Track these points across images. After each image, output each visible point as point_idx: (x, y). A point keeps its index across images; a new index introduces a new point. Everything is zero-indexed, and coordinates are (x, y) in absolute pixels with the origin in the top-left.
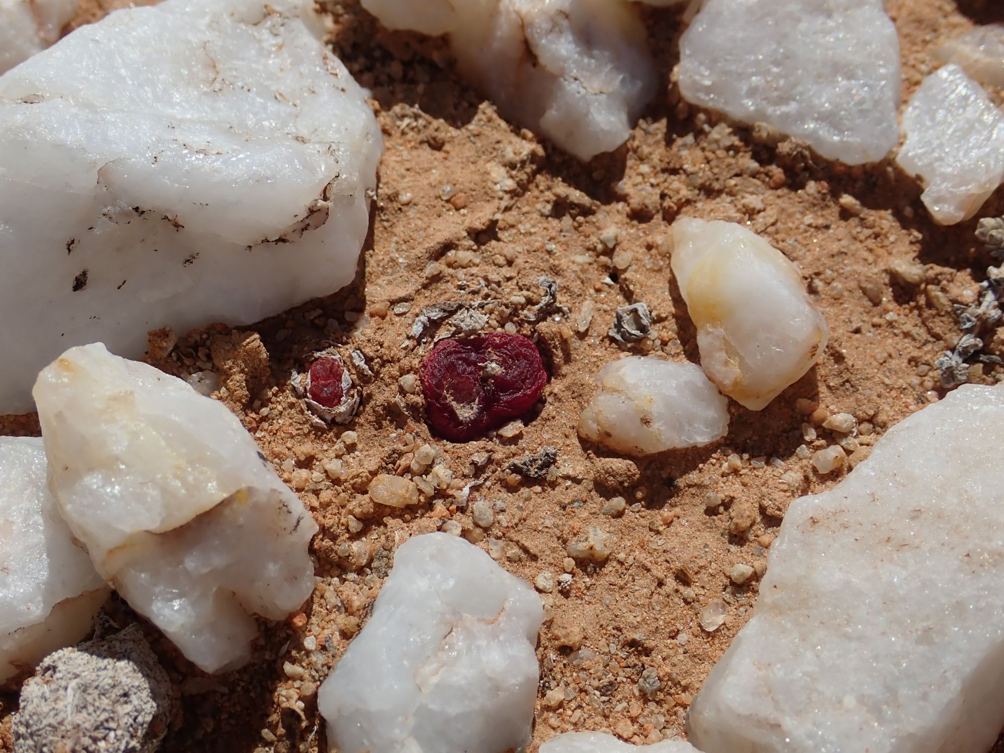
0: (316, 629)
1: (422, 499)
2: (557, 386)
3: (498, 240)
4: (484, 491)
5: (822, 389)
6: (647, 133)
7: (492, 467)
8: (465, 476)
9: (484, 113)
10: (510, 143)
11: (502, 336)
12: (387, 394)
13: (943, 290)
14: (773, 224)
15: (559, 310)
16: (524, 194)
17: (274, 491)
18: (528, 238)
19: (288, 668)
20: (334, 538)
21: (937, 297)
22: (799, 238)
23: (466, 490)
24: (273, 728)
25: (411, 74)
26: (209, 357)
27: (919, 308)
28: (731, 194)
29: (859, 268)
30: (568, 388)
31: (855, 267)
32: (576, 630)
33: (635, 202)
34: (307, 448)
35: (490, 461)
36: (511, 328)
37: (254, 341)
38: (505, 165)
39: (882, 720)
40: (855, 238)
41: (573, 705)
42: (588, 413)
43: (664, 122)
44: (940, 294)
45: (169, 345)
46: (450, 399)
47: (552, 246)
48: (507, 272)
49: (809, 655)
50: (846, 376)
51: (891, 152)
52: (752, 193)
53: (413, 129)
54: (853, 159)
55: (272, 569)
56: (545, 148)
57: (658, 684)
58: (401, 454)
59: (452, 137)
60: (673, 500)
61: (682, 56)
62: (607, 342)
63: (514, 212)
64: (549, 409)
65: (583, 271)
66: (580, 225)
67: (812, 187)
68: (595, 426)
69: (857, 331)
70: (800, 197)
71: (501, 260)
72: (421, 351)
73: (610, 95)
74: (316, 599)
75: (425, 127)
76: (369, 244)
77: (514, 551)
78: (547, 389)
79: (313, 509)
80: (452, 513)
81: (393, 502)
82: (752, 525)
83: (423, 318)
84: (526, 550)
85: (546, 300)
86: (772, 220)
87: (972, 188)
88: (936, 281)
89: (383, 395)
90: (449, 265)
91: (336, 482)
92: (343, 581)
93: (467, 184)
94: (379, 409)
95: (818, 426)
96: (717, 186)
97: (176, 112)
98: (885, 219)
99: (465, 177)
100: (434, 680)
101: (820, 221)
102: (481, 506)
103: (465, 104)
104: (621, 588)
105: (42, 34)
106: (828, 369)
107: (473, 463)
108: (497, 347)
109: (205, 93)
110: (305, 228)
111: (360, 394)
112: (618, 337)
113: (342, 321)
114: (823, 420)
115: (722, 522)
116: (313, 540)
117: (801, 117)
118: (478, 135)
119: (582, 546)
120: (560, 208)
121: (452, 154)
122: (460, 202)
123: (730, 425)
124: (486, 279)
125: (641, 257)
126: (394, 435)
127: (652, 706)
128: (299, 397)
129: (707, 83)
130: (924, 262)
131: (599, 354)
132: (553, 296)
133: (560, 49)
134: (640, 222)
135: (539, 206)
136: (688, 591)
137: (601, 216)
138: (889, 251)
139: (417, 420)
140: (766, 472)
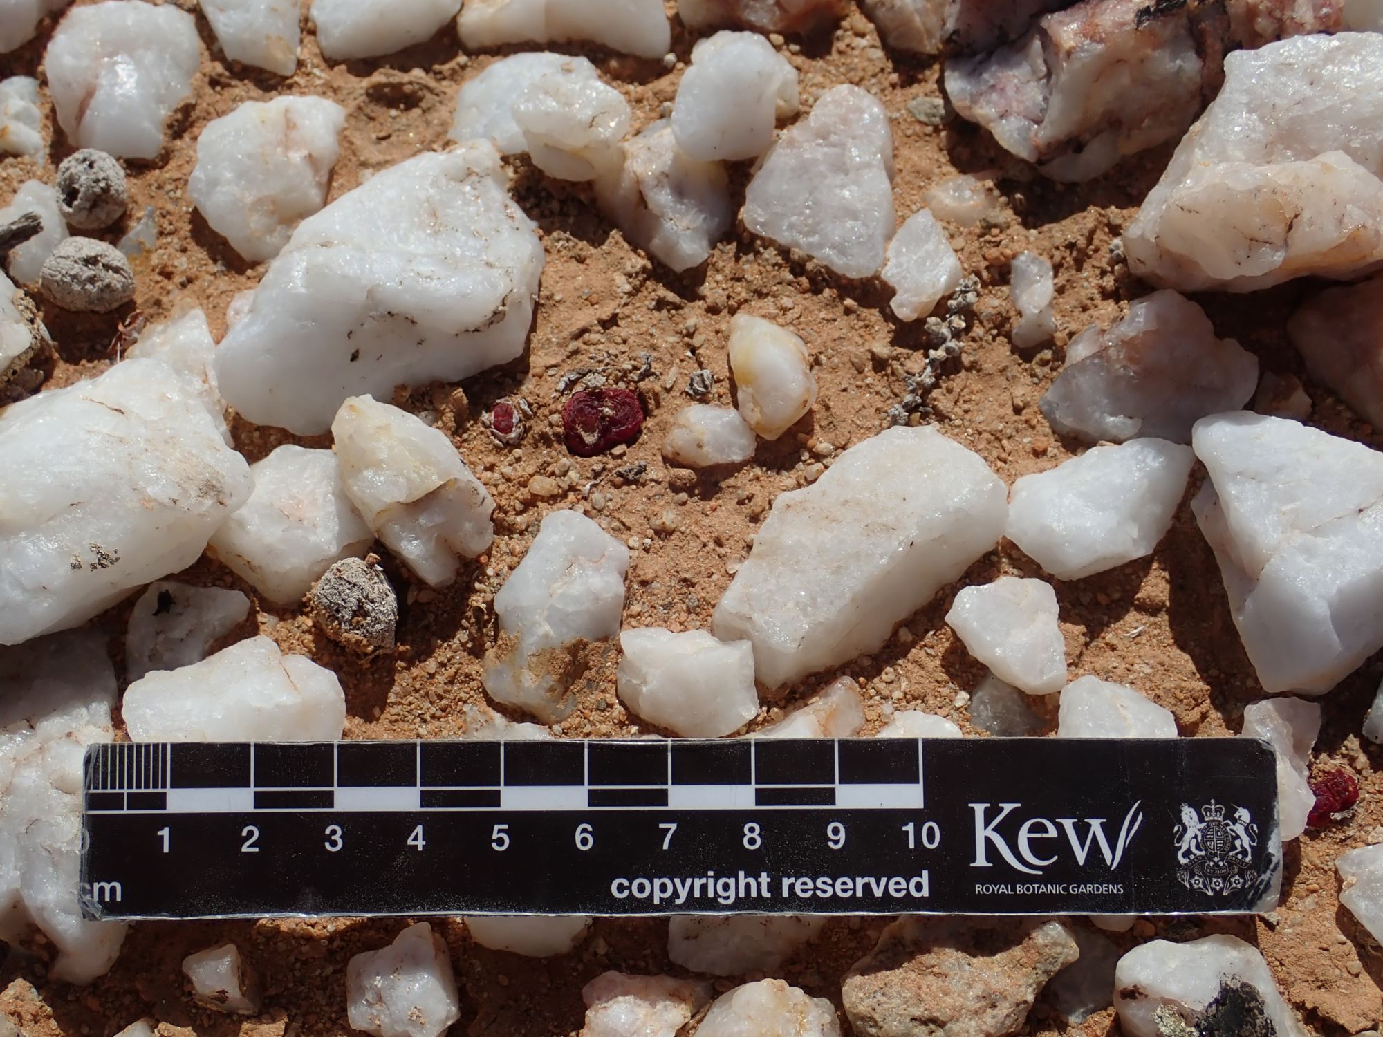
0: (494, 564)
1: (560, 491)
2: (650, 423)
3: (618, 326)
4: (600, 487)
5: (817, 427)
6: (722, 252)
7: (605, 473)
8: (588, 478)
9: (613, 238)
10: (630, 259)
11: (615, 391)
12: (541, 427)
13: (902, 364)
14: (798, 318)
15: (653, 374)
16: (636, 295)
17: (469, 481)
18: (639, 325)
19: (477, 585)
20: (506, 512)
21: (897, 369)
22: (815, 327)
23: (588, 487)
24: (468, 619)
25: (565, 209)
26: (431, 402)
27: (886, 375)
28: (774, 296)
29: (851, 348)
30: (657, 424)
31: (849, 348)
32: (651, 571)
33: (710, 301)
34: (491, 459)
35: (604, 469)
36: (622, 385)
37: (459, 392)
38: (625, 275)
39: (806, 614)
40: (852, 328)
41: (646, 614)
42: (667, 440)
43: (735, 244)
44: (899, 367)
45: (407, 394)
46: (580, 430)
47: (653, 331)
48: (623, 348)
49: (773, 581)
50: (830, 420)
51: (877, 271)
52: (788, 296)
53: (565, 248)
54: (853, 275)
55: (468, 526)
56: (652, 263)
57: (696, 603)
58: (549, 464)
59: (592, 254)
60: (719, 495)
61: (747, 201)
62: (684, 395)
63: (630, 307)
64: (644, 437)
65: (673, 347)
66: (673, 316)
67: (827, 292)
69: (845, 390)
70: (819, 299)
71: (619, 340)
72: (563, 399)
73: (695, 230)
74: (494, 548)
75: (574, 247)
76: (533, 328)
77: (616, 524)
78: (644, 425)
79: (493, 495)
80: (579, 500)
81: (543, 493)
82: (763, 511)
83: (565, 379)
84: (623, 524)
85: (644, 367)
86: (797, 316)
87: (924, 299)
88: (896, 358)
89: (539, 427)
90: (585, 343)
91: (509, 480)
92: (511, 538)
93: (599, 288)
94: (537, 436)
95: (810, 451)
96: (765, 291)
97: (412, 248)
98: (873, 315)
99: (598, 283)
100: (560, 591)
101: (830, 316)
102: (597, 496)
103: (601, 232)
104: (681, 548)
105: (317, 179)
106: (820, 415)
107: (593, 470)
108: (611, 398)
109: (429, 235)
110: (491, 323)
111: (524, 426)
112: (691, 392)
113: (514, 379)
114: (814, 446)
115: (746, 509)
116: (493, 513)
117: (821, 246)
118: (608, 253)
119: (658, 522)
120: (661, 304)
121: (591, 266)
122: (594, 301)
123: (757, 450)
124: (608, 352)
125: (710, 338)
126: (545, 452)
127: (693, 616)
128: (487, 427)
129: (762, 220)
130: (893, 346)
131: (678, 402)
132: (650, 365)
133: (662, 198)
134: (713, 314)
135: (647, 303)
136: (721, 551)
137: (687, 310)
138: (873, 337)
139: (559, 443)
140: (776, 479)
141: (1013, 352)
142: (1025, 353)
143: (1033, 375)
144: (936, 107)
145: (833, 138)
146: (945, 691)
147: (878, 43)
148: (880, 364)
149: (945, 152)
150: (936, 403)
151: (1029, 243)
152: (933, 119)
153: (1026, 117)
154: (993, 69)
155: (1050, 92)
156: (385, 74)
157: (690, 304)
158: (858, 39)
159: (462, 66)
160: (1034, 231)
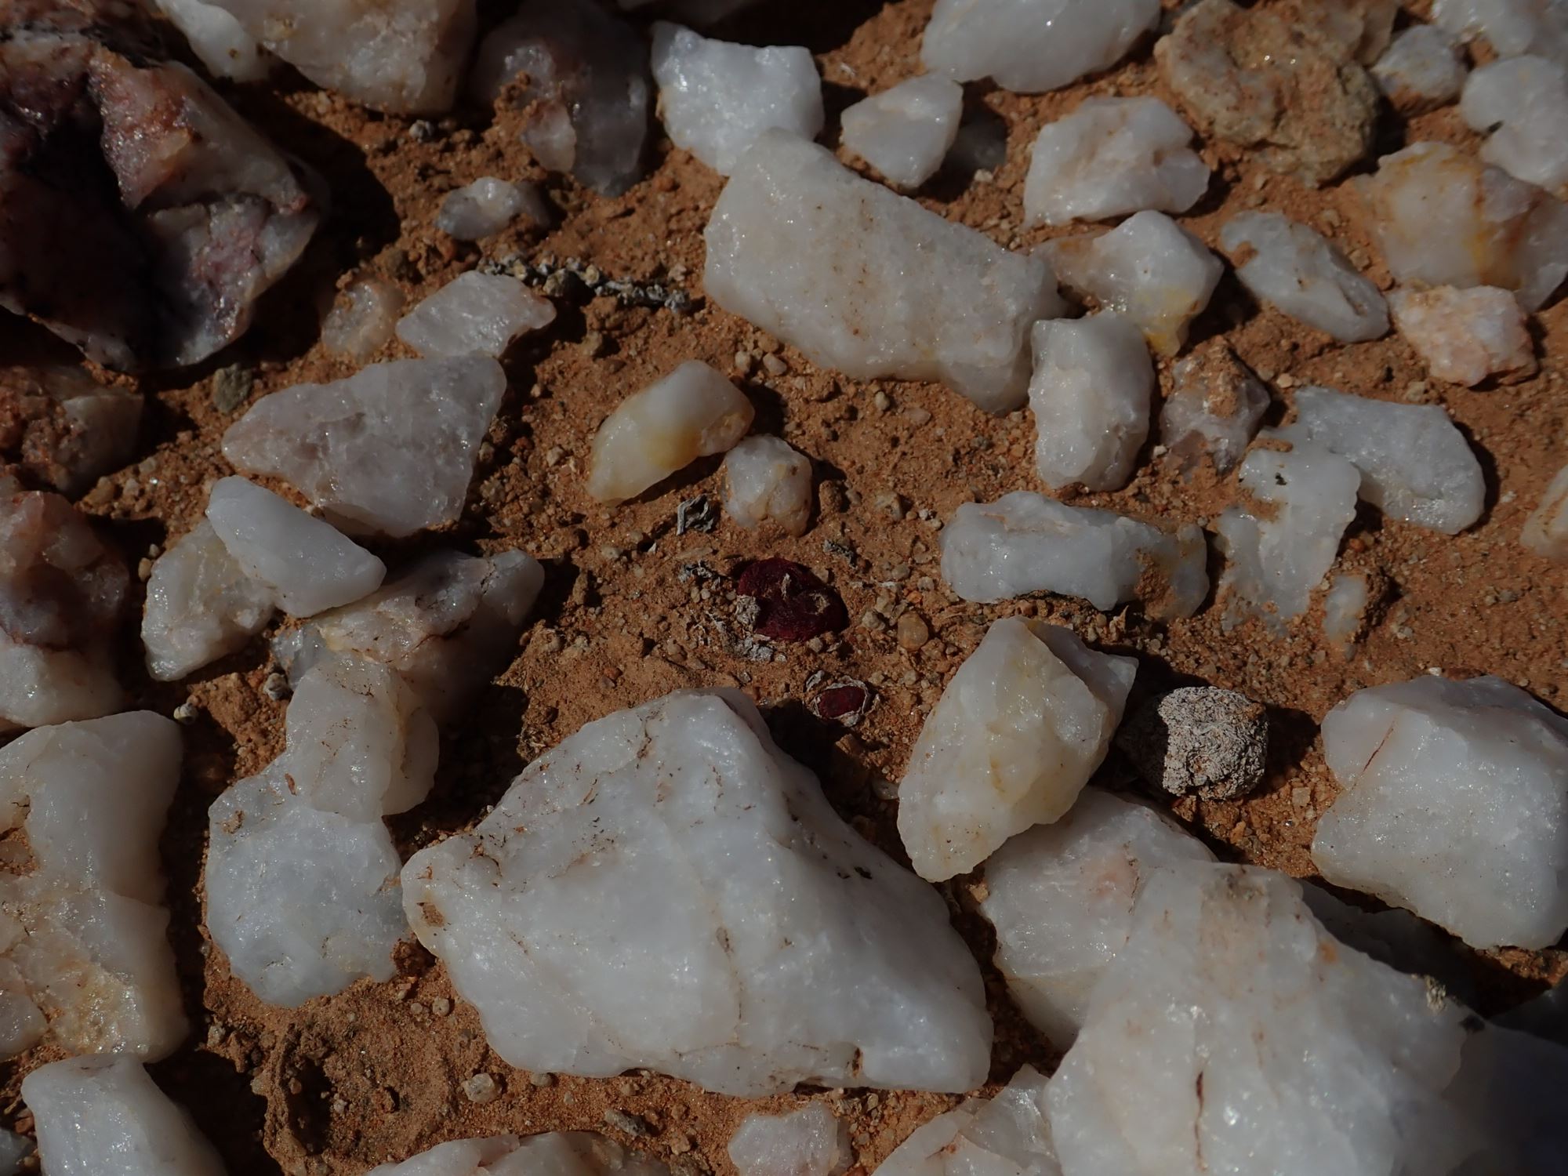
7: (858, 579)
8: (875, 591)
9: (508, 680)
10: (537, 648)
12: (830, 661)
13: (608, 316)
21: (615, 320)
27: (622, 335)
28: (545, 476)
29: (596, 377)
30: (765, 550)
31: (597, 379)
33: (572, 541)
38: (562, 649)
39: (993, 262)
40: (568, 384)
43: (478, 541)
44: (612, 319)
46: (819, 611)
47: (634, 595)
51: (494, 361)
52: (541, 460)
53: (540, 738)
56: (537, 621)
58: (876, 640)
59: (540, 702)
60: (833, 462)
62: (716, 531)
64: (788, 558)
65: (651, 565)
66: (604, 580)
67: (528, 418)
68: (801, 513)
70: (538, 426)
71: (664, 625)
72: (782, 647)
77: (919, 549)
82: (841, 404)
84: (914, 542)
90: (685, 657)
93: (594, 670)
96: (539, 488)
98: (544, 370)
99: (584, 676)
101: (558, 408)
103: (503, 698)
104: (916, 480)
107: (863, 588)
108: (759, 593)
111: (841, 675)
112: (711, 522)
114: (745, 372)
115: (842, 427)
118: (534, 680)
120: (593, 598)
121: (559, 697)
123: (767, 433)
124: (689, 626)
126: (859, 652)
128: (862, 719)
129: (445, 500)
130: (584, 332)
131: (729, 535)
133: (455, 600)
134: (588, 538)
135: (593, 617)
136: (903, 435)
137: (592, 567)
138: (575, 362)
139: (842, 636)
140: (794, 405)
141: (558, 228)
142: (555, 217)
143: (579, 209)
144: (228, 376)
145: (312, 439)
146: (981, 191)
147: (129, 471)
148: (608, 348)
149: (288, 364)
150: (648, 275)
151: (420, 226)
152: (244, 379)
153: (262, 227)
154: (186, 285)
155: (232, 190)
156: (274, 1134)
157: (581, 566)
158: (125, 492)
159: (229, 1030)
160: (404, 224)
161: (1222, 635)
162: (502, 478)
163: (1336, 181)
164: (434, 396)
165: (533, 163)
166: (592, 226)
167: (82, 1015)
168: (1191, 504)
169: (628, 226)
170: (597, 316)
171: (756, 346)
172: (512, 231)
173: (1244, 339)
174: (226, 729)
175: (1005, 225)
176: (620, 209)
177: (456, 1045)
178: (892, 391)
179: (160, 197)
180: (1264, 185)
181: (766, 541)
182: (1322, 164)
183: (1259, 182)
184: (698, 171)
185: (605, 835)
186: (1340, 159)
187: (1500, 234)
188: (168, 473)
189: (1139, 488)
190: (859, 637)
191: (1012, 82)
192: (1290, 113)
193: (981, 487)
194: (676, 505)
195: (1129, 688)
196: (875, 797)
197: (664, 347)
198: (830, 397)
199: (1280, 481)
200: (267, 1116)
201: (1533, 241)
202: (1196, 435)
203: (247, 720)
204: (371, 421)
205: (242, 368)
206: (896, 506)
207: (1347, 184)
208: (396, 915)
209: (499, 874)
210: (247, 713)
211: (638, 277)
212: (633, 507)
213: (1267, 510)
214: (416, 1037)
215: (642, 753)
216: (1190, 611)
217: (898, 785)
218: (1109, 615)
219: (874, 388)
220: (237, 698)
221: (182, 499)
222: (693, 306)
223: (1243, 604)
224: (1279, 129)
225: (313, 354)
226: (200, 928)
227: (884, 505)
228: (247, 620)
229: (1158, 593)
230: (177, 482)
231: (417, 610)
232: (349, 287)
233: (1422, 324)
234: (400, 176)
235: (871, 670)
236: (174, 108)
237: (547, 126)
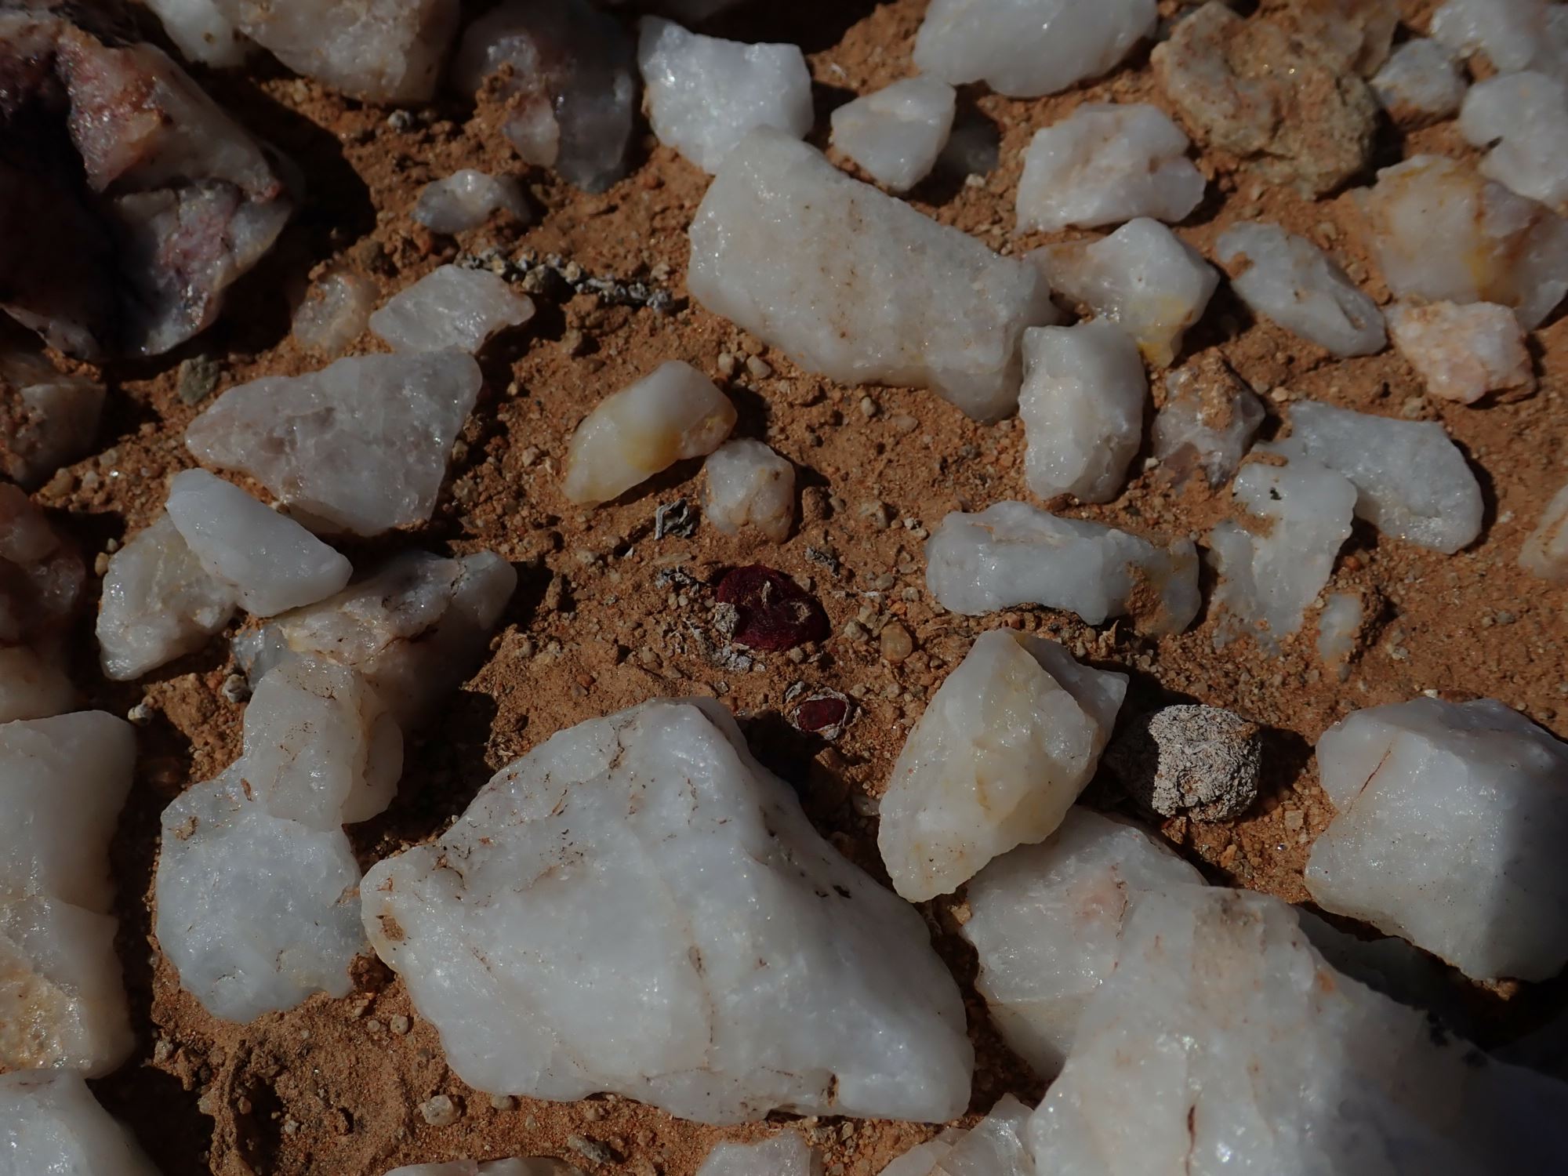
1: (894, 620)
3: (617, 641)
9: (477, 686)
10: (508, 653)
12: (811, 672)
13: (588, 314)
21: (596, 319)
27: (603, 334)
28: (519, 476)
29: (575, 376)
30: (745, 557)
31: (576, 378)
33: (547, 544)
38: (534, 655)
39: (984, 266)
40: (546, 383)
43: (449, 542)
44: (592, 317)
46: (800, 620)
51: (470, 357)
52: (517, 460)
53: (509, 746)
56: (508, 625)
59: (510, 710)
60: (817, 468)
62: (695, 536)
65: (627, 572)
66: (579, 584)
67: (503, 417)
68: (783, 519)
70: (514, 425)
72: (761, 657)
77: (904, 559)
80: (894, 602)
82: (826, 409)
84: (899, 552)
90: (661, 666)
93: (566, 677)
95: (735, 377)
96: (514, 488)
98: (521, 368)
99: (556, 683)
100: (1057, 536)
101: (535, 407)
103: (472, 704)
104: (901, 488)
107: (846, 598)
108: (739, 600)
112: (690, 527)
114: (728, 374)
115: (826, 432)
118: (504, 686)
120: (567, 603)
122: (587, 679)
123: (750, 437)
124: (666, 633)
126: (841, 663)
128: (843, 732)
130: (563, 330)
131: (708, 540)
133: (423, 601)
134: (563, 541)
135: (567, 623)
136: (889, 441)
137: (566, 571)
138: (553, 360)
139: (824, 647)
140: (778, 409)
141: (539, 223)
142: (536, 213)
144: (194, 368)
145: (278, 433)
146: (972, 196)
147: (89, 463)
148: (588, 347)
149: (257, 357)
150: (630, 273)
151: (397, 218)
152: (211, 370)
153: (233, 214)
154: (153, 272)
155: (202, 175)
156: (221, 1156)
157: (555, 570)
158: (84, 484)
159: (177, 1045)
160: (380, 216)
161: (1213, 652)
162: (475, 477)
163: (1333, 194)
164: (406, 392)
165: (515, 156)
166: (573, 223)
167: (23, 1027)
168: (1183, 518)
169: (611, 223)
170: (577, 314)
171: (740, 348)
172: (492, 225)
173: (1239, 352)
174: (182, 732)
175: (996, 230)
176: (603, 206)
177: (415, 1066)
178: (879, 397)
179: (128, 181)
180: (1261, 196)
181: (746, 548)
182: (1320, 175)
183: (1255, 193)
184: (684, 169)
185: (574, 848)
186: (1338, 170)
187: (1500, 250)
188: (129, 465)
189: (1130, 501)
190: (841, 648)
191: (1007, 87)
192: (1288, 123)
193: (969, 497)
194: (654, 509)
195: (1119, 704)
196: (856, 814)
197: (645, 347)
198: (815, 401)
199: (1275, 495)
200: (215, 1137)
201: (1533, 258)
202: (1189, 448)
203: (204, 722)
204: (341, 416)
205: (209, 359)
206: (881, 514)
207: (1345, 197)
208: (354, 929)
209: (462, 887)
210: (204, 715)
211: (620, 275)
212: (610, 510)
213: (1261, 526)
214: (373, 1056)
215: (615, 764)
216: (1181, 628)
217: (879, 801)
218: (1099, 629)
219: (861, 393)
220: (194, 699)
221: (142, 494)
222: (676, 306)
223: (1235, 621)
224: (1277, 139)
225: (283, 347)
226: (149, 939)
227: (869, 512)
228: (207, 618)
229: (1148, 609)
230: (138, 475)
231: (384, 612)
232: (322, 278)
233: (1419, 340)
234: (378, 167)
235: (854, 682)
236: (144, 89)
237: (530, 118)
